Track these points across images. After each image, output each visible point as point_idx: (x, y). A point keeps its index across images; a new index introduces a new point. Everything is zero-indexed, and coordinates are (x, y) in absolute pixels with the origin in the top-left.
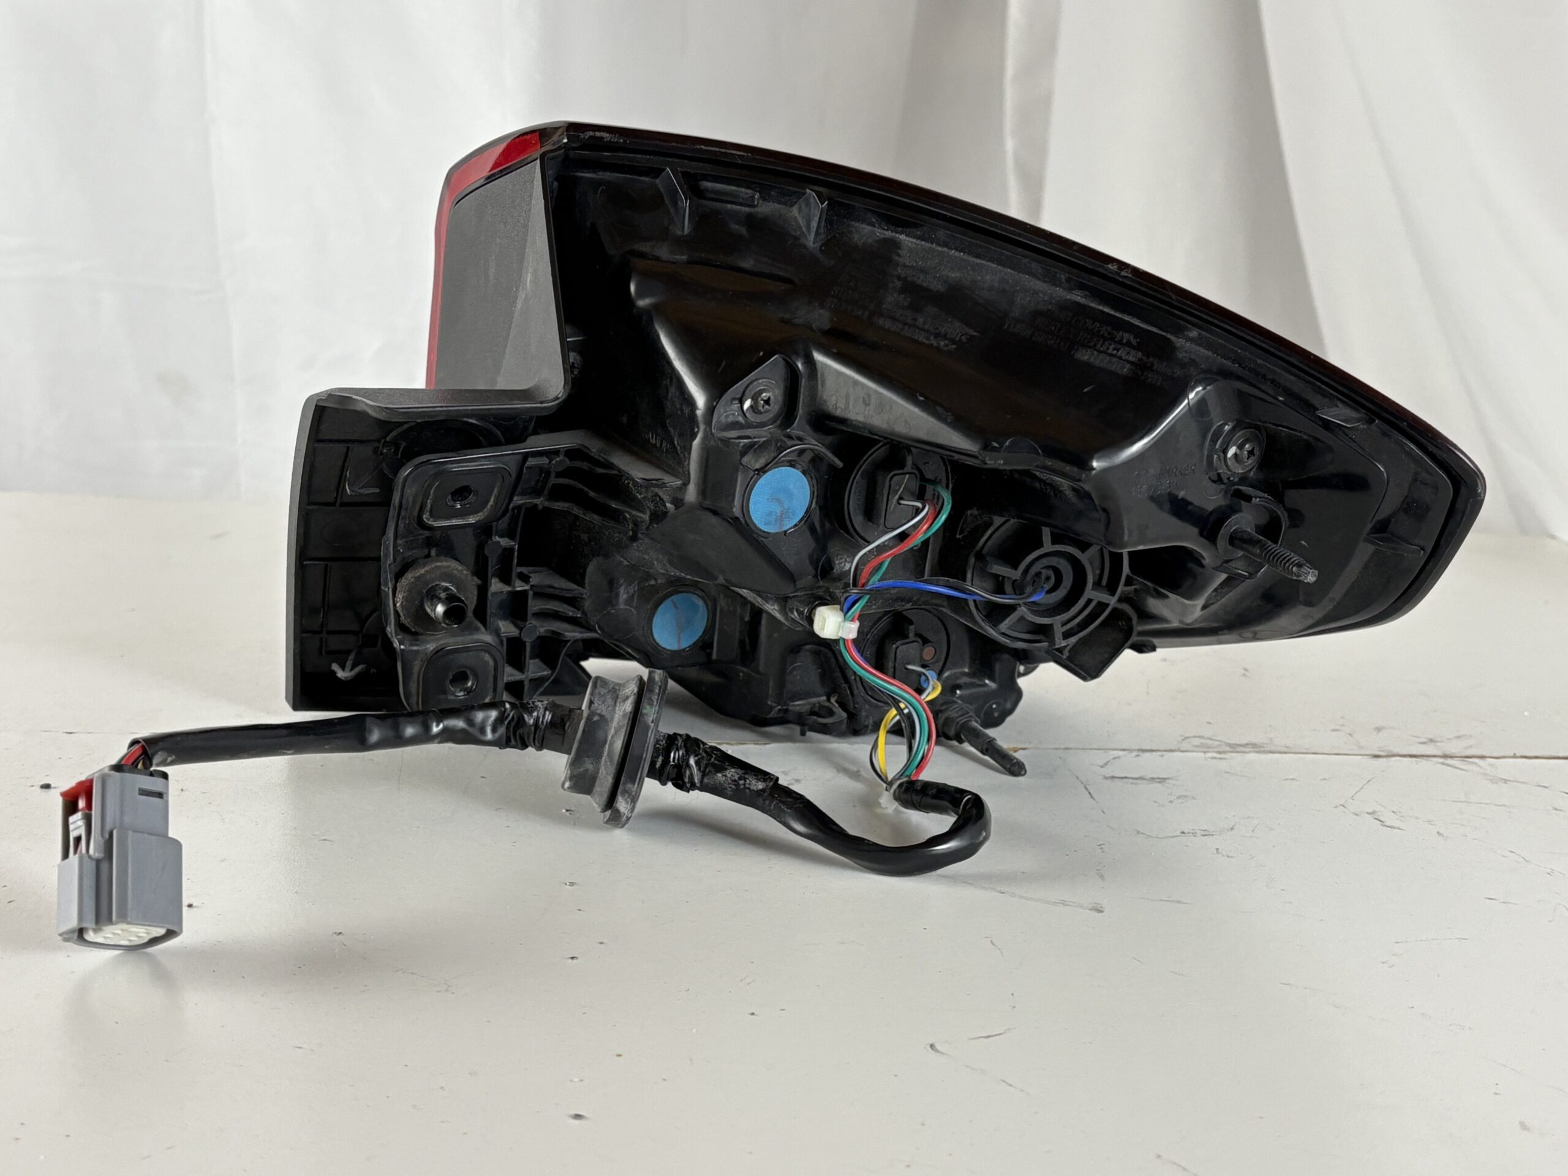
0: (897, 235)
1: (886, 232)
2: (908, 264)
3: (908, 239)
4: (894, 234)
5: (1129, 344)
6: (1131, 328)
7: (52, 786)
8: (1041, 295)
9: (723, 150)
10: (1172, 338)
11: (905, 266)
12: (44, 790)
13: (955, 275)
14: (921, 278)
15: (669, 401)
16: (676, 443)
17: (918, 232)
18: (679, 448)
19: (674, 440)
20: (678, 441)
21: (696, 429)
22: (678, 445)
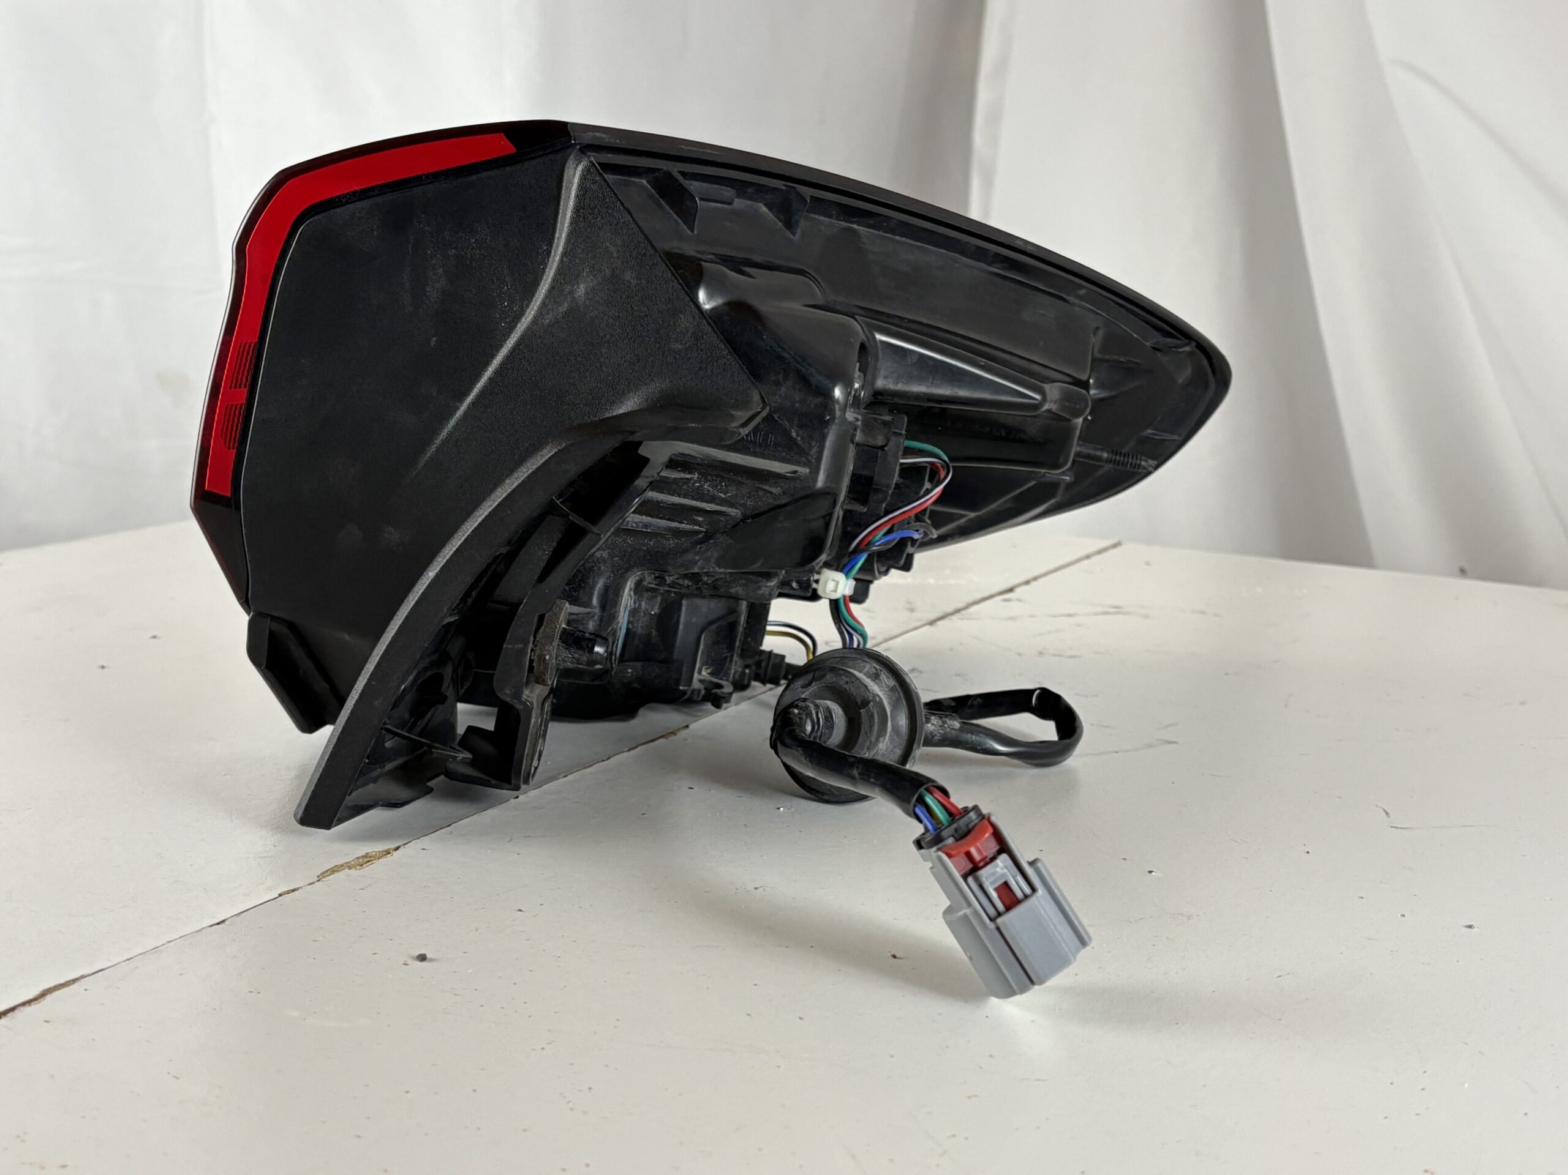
1: (841, 223)
2: (873, 250)
3: (860, 228)
4: (847, 224)
7: (429, 956)
9: (701, 150)
11: (873, 253)
12: (423, 963)
14: (890, 261)
15: (780, 396)
16: (794, 434)
17: (872, 222)
18: (799, 439)
19: (791, 432)
20: (797, 433)
21: (828, 418)
22: (798, 435)
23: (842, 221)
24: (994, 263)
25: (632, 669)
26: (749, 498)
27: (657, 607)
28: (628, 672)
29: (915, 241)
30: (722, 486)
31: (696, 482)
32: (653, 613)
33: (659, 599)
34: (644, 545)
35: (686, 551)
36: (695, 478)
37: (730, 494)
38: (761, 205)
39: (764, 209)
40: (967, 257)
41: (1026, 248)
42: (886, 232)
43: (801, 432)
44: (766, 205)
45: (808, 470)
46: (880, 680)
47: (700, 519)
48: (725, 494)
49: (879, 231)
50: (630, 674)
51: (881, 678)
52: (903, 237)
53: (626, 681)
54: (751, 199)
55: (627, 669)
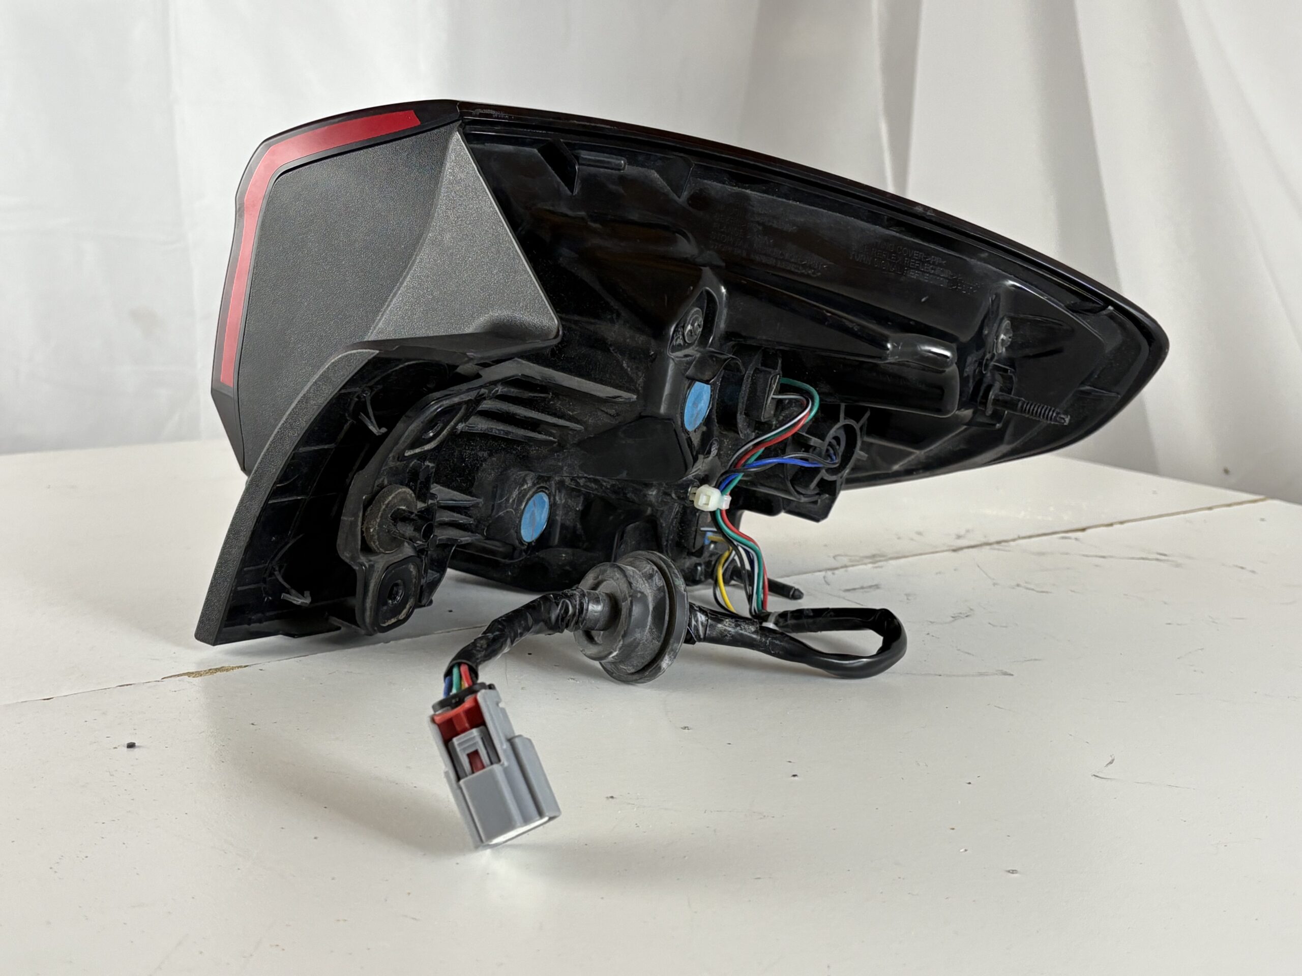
0: (743, 190)
1: (734, 188)
2: (760, 212)
3: (753, 193)
4: (740, 189)
5: (940, 265)
6: (938, 254)
7: (136, 744)
8: (868, 232)
9: (593, 124)
10: (968, 259)
11: (760, 214)
12: (129, 749)
13: (801, 219)
14: (775, 222)
15: (614, 332)
16: (625, 365)
17: (764, 188)
18: (629, 369)
19: (622, 364)
20: (627, 364)
21: (652, 353)
22: (628, 367)
23: (735, 186)
24: (891, 227)
25: (565, 554)
26: (590, 416)
27: (580, 505)
28: (562, 556)
29: (810, 205)
30: (570, 405)
31: (550, 400)
32: (578, 509)
33: (582, 498)
34: (514, 450)
35: (545, 457)
36: (550, 397)
37: (576, 413)
38: (653, 171)
39: (656, 175)
40: (862, 220)
41: (925, 214)
42: (779, 197)
43: (631, 364)
44: (658, 172)
45: (635, 397)
46: (652, 580)
47: (554, 431)
48: (572, 412)
49: (773, 195)
50: (563, 558)
51: (654, 578)
52: (797, 201)
53: (560, 563)
54: (643, 166)
55: (561, 554)
